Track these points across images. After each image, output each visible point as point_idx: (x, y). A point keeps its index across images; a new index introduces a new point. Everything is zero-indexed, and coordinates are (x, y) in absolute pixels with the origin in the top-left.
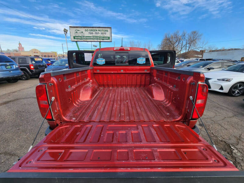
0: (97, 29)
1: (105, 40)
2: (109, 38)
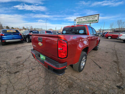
0: (90, 17)
1: (93, 22)
2: (96, 20)
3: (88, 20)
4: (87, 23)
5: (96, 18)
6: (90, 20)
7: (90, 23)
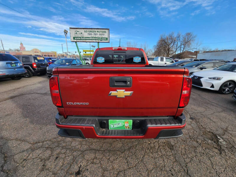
0: (96, 30)
1: (103, 41)
2: (107, 38)
3: (93, 36)
4: (93, 41)
5: (106, 35)
6: (97, 36)
7: (98, 42)
